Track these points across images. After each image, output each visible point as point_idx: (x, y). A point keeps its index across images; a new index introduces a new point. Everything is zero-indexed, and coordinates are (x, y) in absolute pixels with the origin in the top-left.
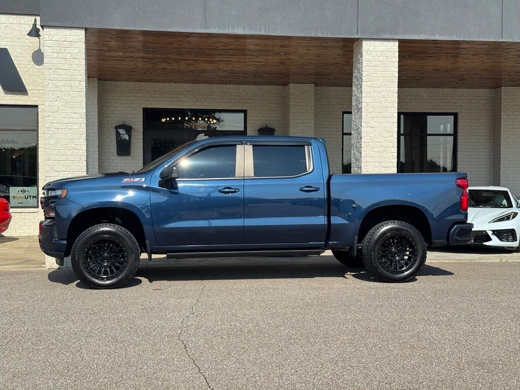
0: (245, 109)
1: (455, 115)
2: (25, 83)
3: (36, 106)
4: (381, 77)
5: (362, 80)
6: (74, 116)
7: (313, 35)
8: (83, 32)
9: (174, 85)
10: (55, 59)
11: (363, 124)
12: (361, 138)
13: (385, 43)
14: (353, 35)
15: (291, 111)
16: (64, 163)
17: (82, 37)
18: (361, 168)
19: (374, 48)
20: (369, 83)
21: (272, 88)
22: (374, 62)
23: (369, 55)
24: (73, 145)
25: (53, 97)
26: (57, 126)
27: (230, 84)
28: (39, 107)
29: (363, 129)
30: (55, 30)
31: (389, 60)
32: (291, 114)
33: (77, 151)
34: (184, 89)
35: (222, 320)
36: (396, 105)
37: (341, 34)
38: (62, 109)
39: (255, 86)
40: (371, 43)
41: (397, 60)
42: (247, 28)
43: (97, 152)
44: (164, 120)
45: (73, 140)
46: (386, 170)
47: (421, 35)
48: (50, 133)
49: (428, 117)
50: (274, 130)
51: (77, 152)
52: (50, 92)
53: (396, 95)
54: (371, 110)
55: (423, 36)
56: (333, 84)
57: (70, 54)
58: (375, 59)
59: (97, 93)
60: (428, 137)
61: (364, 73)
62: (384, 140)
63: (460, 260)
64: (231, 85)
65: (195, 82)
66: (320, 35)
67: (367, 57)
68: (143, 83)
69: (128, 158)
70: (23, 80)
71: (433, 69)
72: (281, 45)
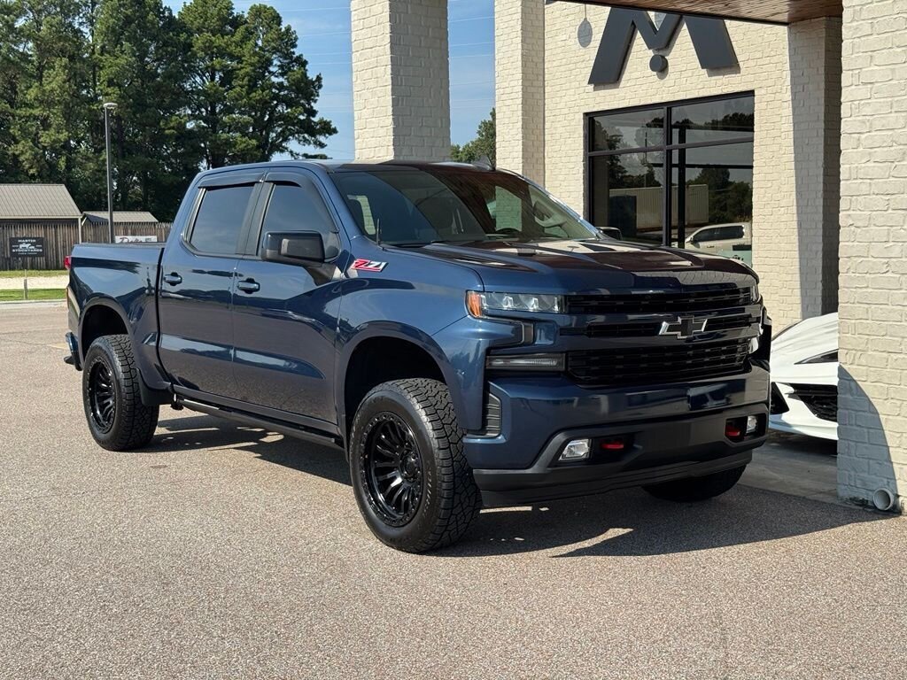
2: (736, 49)
3: (751, 93)
28: (756, 93)
70: (734, 43)
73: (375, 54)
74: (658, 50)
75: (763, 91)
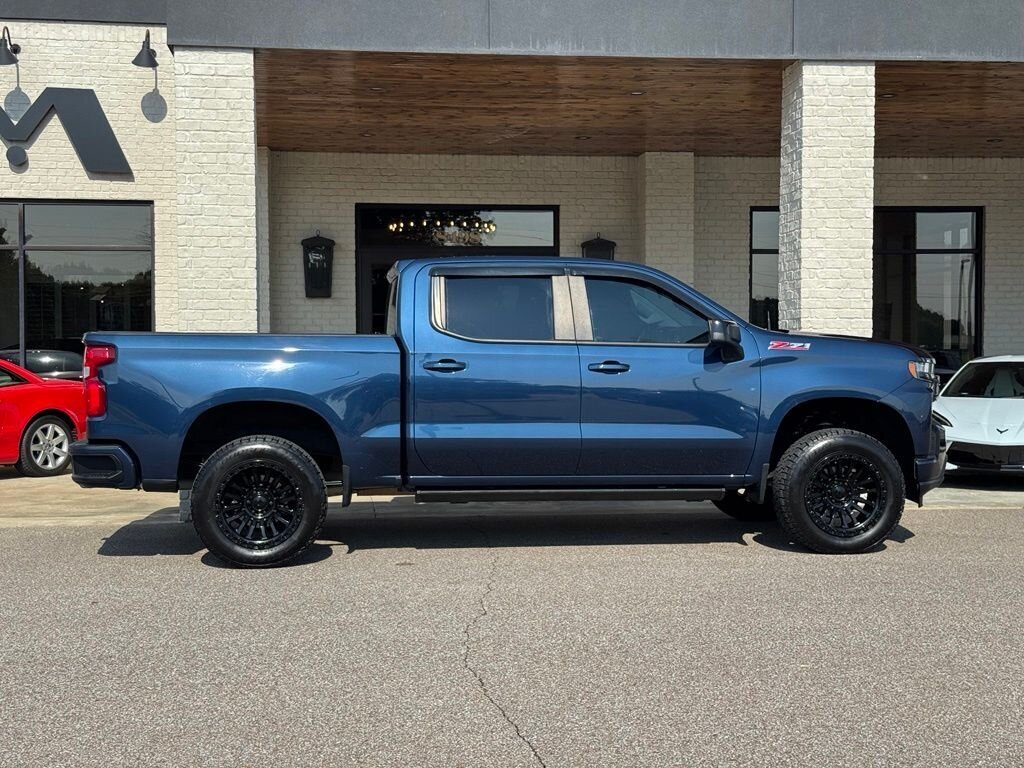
0: (557, 204)
1: (979, 212)
2: (127, 157)
3: (151, 202)
4: (841, 138)
5: (801, 143)
6: (233, 221)
7: (703, 54)
8: (250, 57)
9: (416, 157)
10: (197, 112)
11: (805, 232)
12: (799, 260)
13: (849, 69)
14: (782, 53)
15: (647, 206)
16: (214, 314)
17: (247, 66)
18: (799, 319)
19: (826, 80)
20: (815, 149)
21: (608, 161)
22: (826, 107)
23: (816, 92)
24: (231, 279)
25: (192, 185)
26: (201, 241)
27: (525, 154)
28: (156, 203)
29: (804, 243)
30: (196, 53)
31: (857, 103)
32: (647, 213)
33: (239, 290)
34: (436, 165)
35: (545, 627)
36: (871, 193)
37: (761, 53)
38: (209, 209)
39: (574, 158)
40: (818, 70)
41: (872, 101)
42: (570, 44)
43: (268, 291)
44: (393, 227)
45: (233, 269)
46: (851, 323)
47: (921, 52)
48: (186, 255)
49: (918, 215)
50: (614, 244)
51: (237, 293)
52: (188, 176)
53: (871, 173)
54: (821, 204)
55: (925, 53)
56: (732, 152)
57: (224, 101)
58: (827, 100)
59: (266, 177)
60: (918, 256)
61: (806, 131)
62: (846, 264)
63: (1002, 505)
64: (528, 157)
65: (459, 151)
66: (717, 55)
67: (812, 97)
68: (357, 155)
69: (327, 302)
70: (124, 151)
71: (938, 119)
72: (636, 77)
73: (222, 139)
74: (11, 141)
75: (165, 203)
